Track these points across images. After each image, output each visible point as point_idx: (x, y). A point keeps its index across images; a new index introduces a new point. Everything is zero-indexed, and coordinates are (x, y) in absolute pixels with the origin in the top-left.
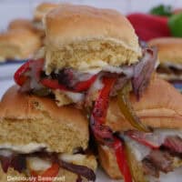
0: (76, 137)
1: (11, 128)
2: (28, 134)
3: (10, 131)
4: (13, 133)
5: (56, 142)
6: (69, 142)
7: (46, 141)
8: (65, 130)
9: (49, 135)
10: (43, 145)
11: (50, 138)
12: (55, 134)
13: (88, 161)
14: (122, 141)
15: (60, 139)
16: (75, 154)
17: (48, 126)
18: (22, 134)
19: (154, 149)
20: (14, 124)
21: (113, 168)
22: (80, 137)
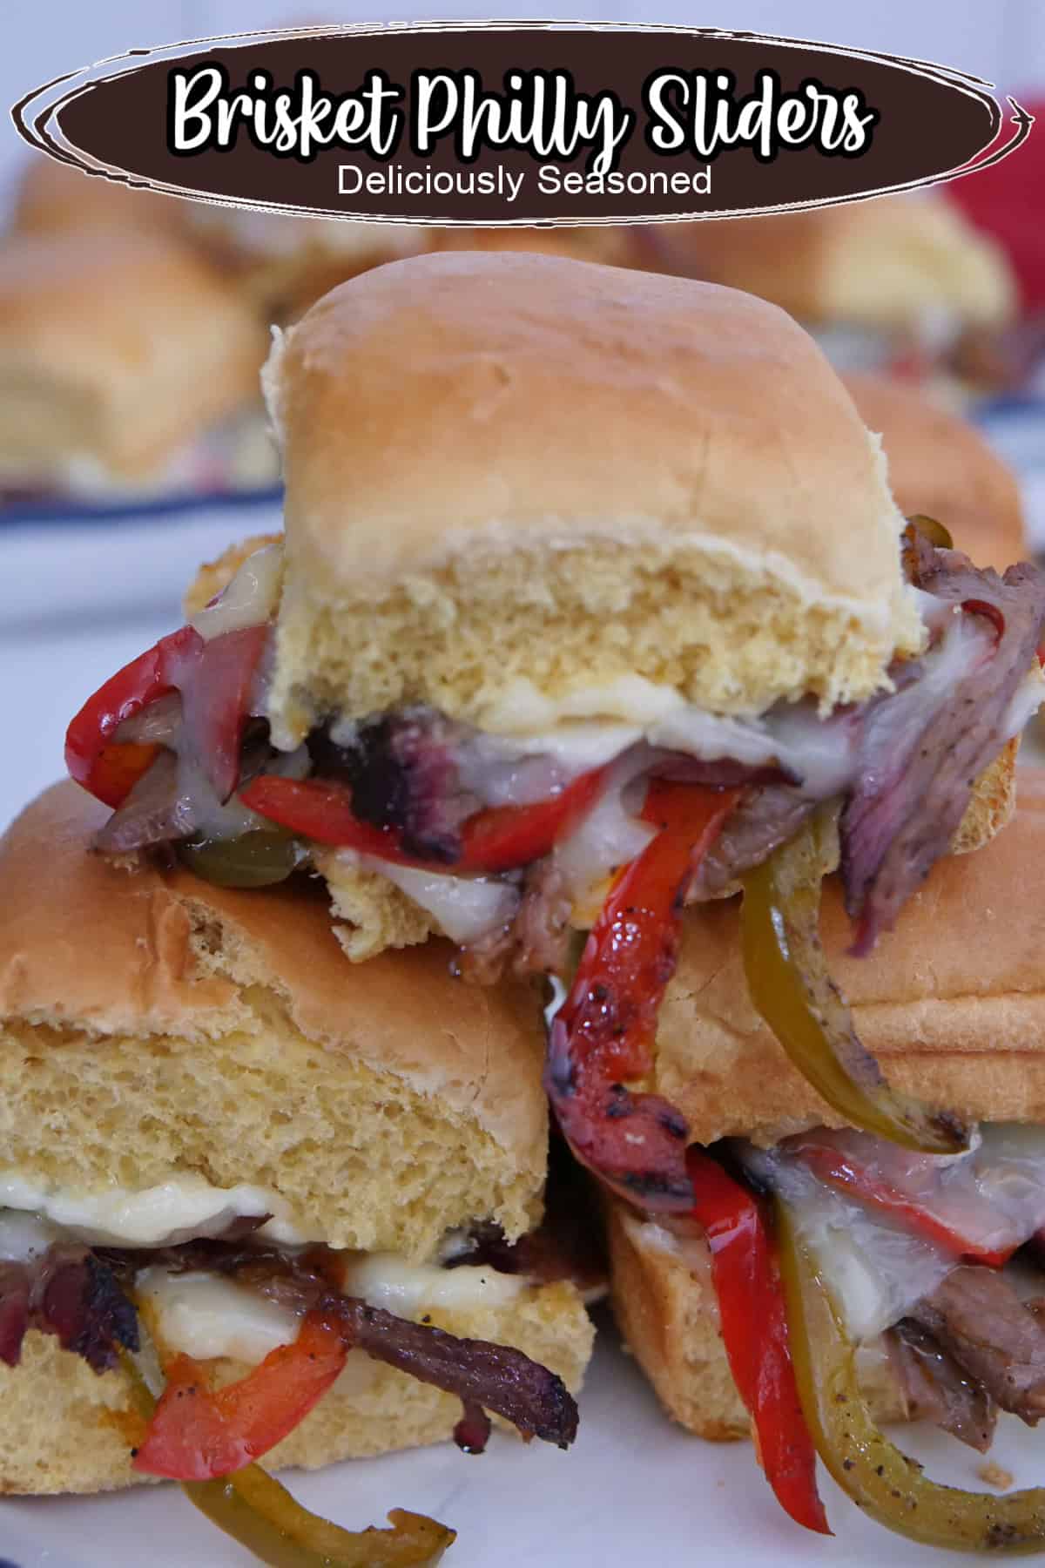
0: (460, 1156)
1: (46, 1083)
2: (147, 1126)
3: (40, 1102)
4: (56, 1119)
5: (333, 1182)
6: (414, 1189)
7: (264, 1176)
8: (392, 1110)
9: (288, 1137)
10: (248, 1200)
11: (291, 1155)
12: (323, 1131)
13: (530, 1313)
14: (767, 1200)
15: (355, 1165)
16: (451, 1263)
17: (278, 1082)
18: (108, 1126)
19: (971, 1260)
20: (60, 1057)
21: (697, 1367)
22: (483, 1158)
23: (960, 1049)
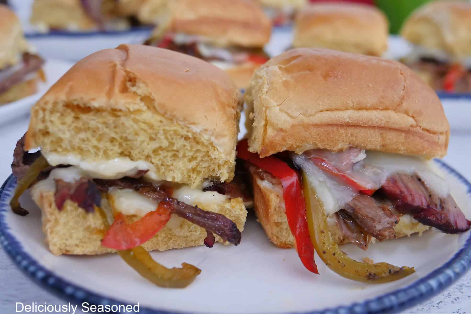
0: (207, 154)
1: (80, 124)
2: (112, 140)
3: (78, 130)
4: (82, 135)
5: (169, 161)
6: (194, 164)
7: (148, 157)
8: (187, 138)
9: (154, 145)
10: (142, 165)
11: (155, 151)
12: (165, 144)
13: (228, 206)
14: (300, 172)
15: (175, 156)
16: (205, 190)
17: (151, 126)
18: (99, 140)
19: (362, 192)
20: (84, 117)
21: (278, 224)
22: (214, 154)
23: (360, 125)
